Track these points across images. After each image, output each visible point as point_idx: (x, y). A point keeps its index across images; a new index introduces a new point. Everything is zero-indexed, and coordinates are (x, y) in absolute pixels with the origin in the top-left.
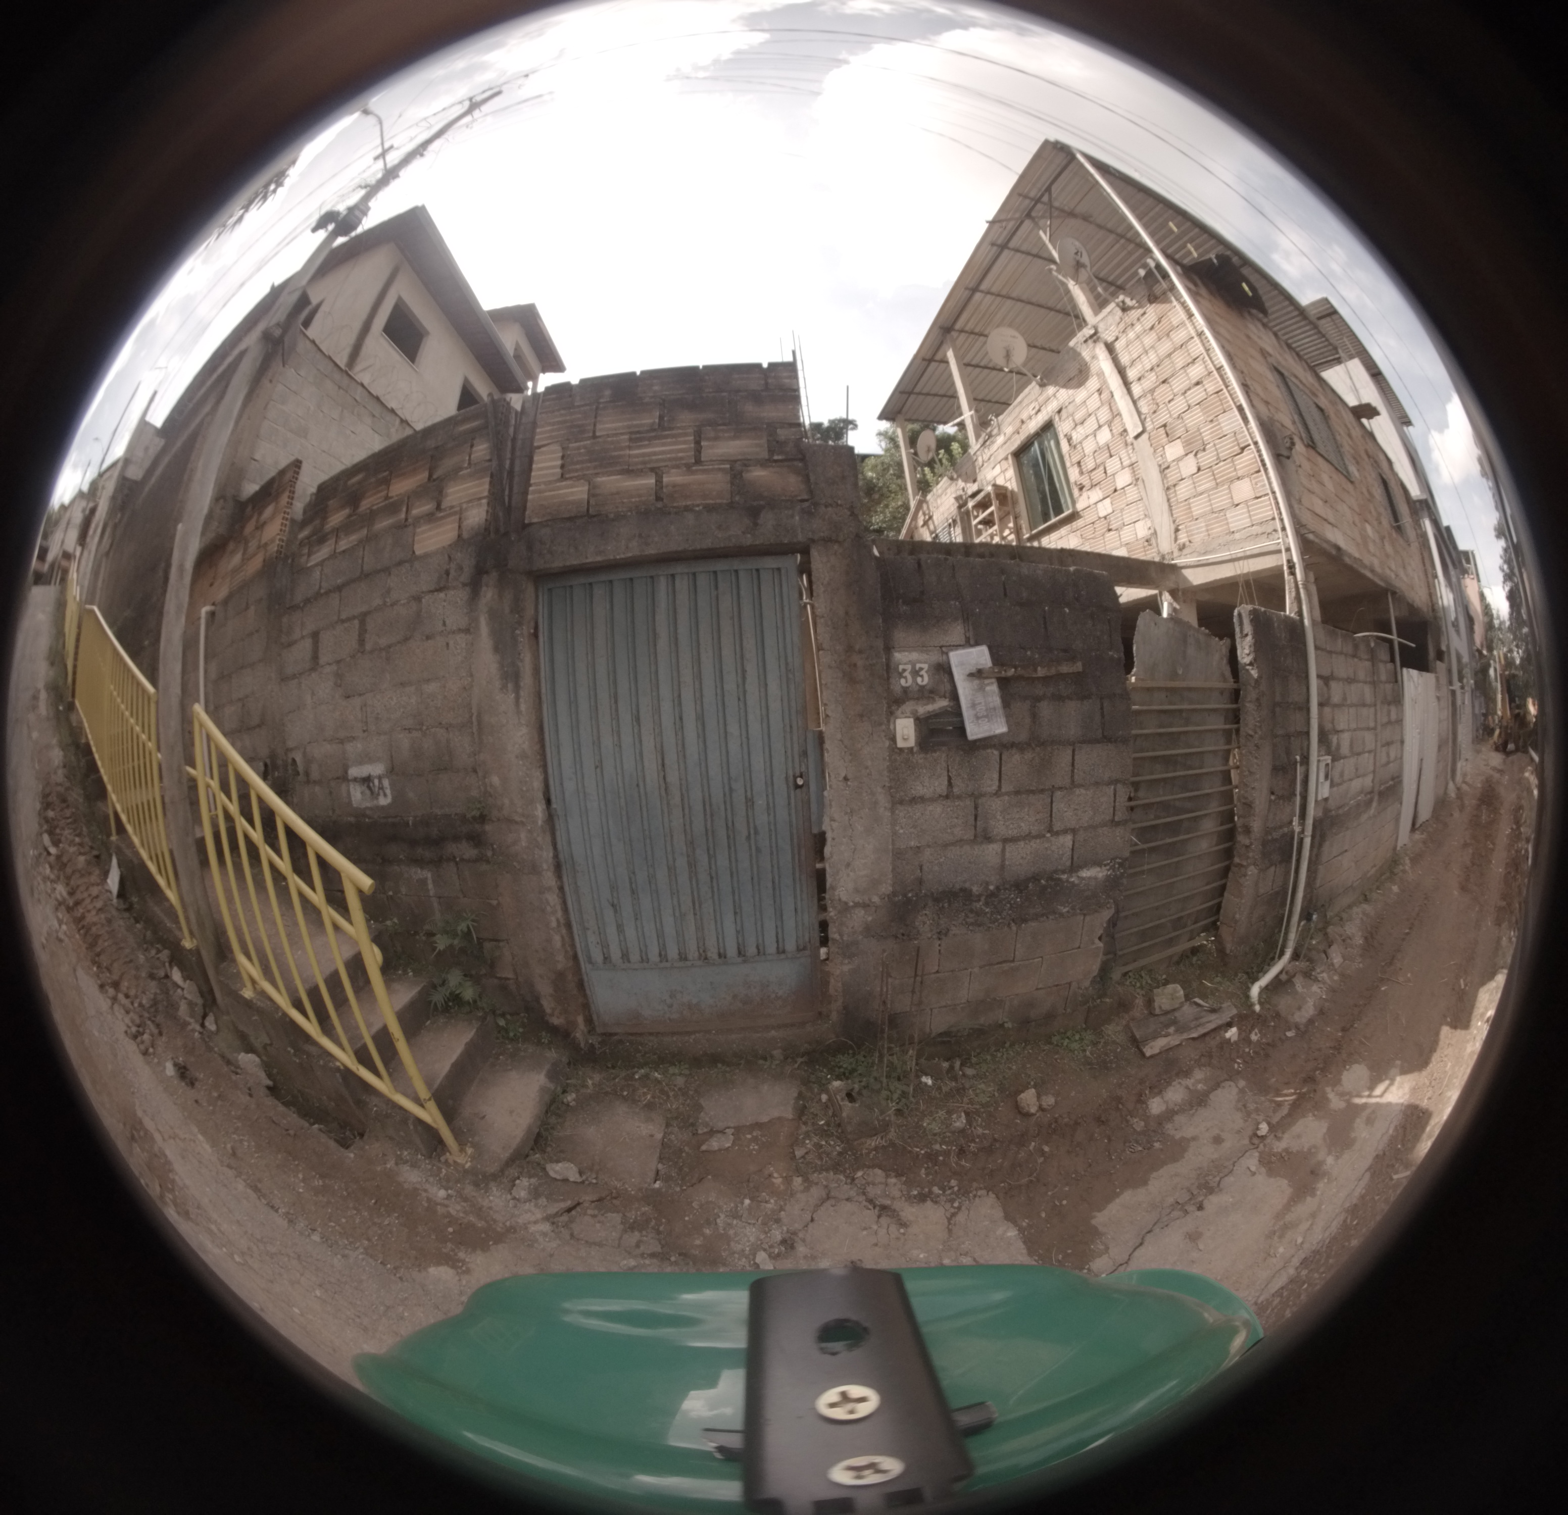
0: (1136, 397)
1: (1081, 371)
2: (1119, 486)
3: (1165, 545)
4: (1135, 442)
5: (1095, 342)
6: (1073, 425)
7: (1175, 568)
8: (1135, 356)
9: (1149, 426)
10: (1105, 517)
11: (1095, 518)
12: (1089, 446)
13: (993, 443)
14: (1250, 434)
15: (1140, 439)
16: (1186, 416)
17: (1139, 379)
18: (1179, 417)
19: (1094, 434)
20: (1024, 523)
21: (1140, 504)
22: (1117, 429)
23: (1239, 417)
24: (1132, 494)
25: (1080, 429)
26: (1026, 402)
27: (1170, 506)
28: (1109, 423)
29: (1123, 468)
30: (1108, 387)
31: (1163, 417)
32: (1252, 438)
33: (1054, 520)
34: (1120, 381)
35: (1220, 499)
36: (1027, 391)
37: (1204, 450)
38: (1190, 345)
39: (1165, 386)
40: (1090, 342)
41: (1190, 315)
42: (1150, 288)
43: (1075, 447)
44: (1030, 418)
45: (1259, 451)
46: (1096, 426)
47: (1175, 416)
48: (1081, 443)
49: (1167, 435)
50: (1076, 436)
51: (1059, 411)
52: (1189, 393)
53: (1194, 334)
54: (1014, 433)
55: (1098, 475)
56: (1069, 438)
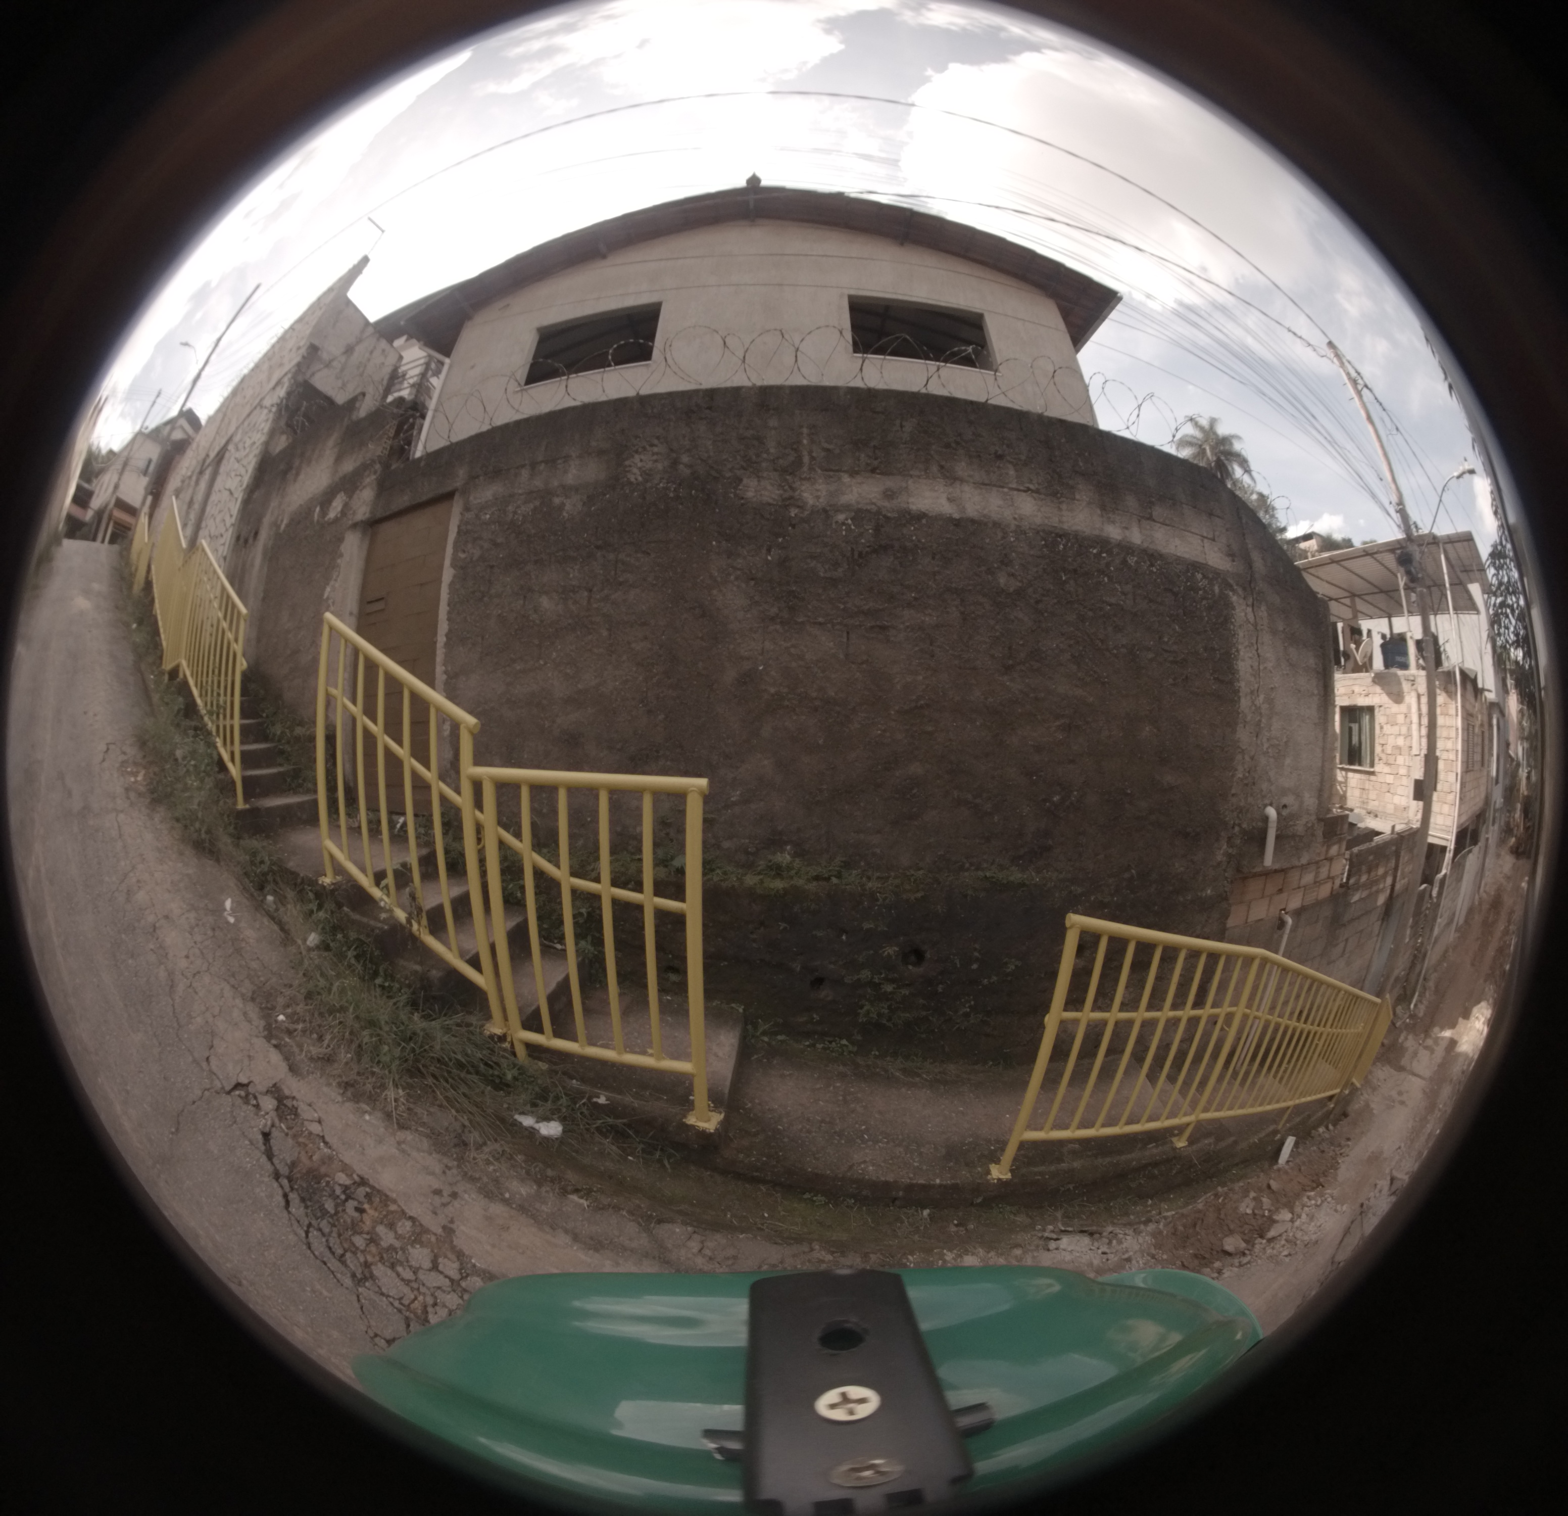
1: (1399, 694)
2: (1400, 773)
4: (1414, 757)
5: (1412, 685)
6: (1385, 720)
10: (1388, 784)
11: (1383, 781)
12: (1391, 741)
19: (1395, 736)
22: (1408, 743)
25: (1389, 726)
28: (1405, 737)
29: (1404, 765)
30: (1411, 717)
33: (1355, 767)
34: (1418, 721)
40: (1409, 682)
41: (1457, 715)
43: (1383, 734)
46: (1398, 733)
48: (1388, 735)
51: (1380, 707)
54: (1345, 694)
55: (1391, 761)
56: (1382, 728)
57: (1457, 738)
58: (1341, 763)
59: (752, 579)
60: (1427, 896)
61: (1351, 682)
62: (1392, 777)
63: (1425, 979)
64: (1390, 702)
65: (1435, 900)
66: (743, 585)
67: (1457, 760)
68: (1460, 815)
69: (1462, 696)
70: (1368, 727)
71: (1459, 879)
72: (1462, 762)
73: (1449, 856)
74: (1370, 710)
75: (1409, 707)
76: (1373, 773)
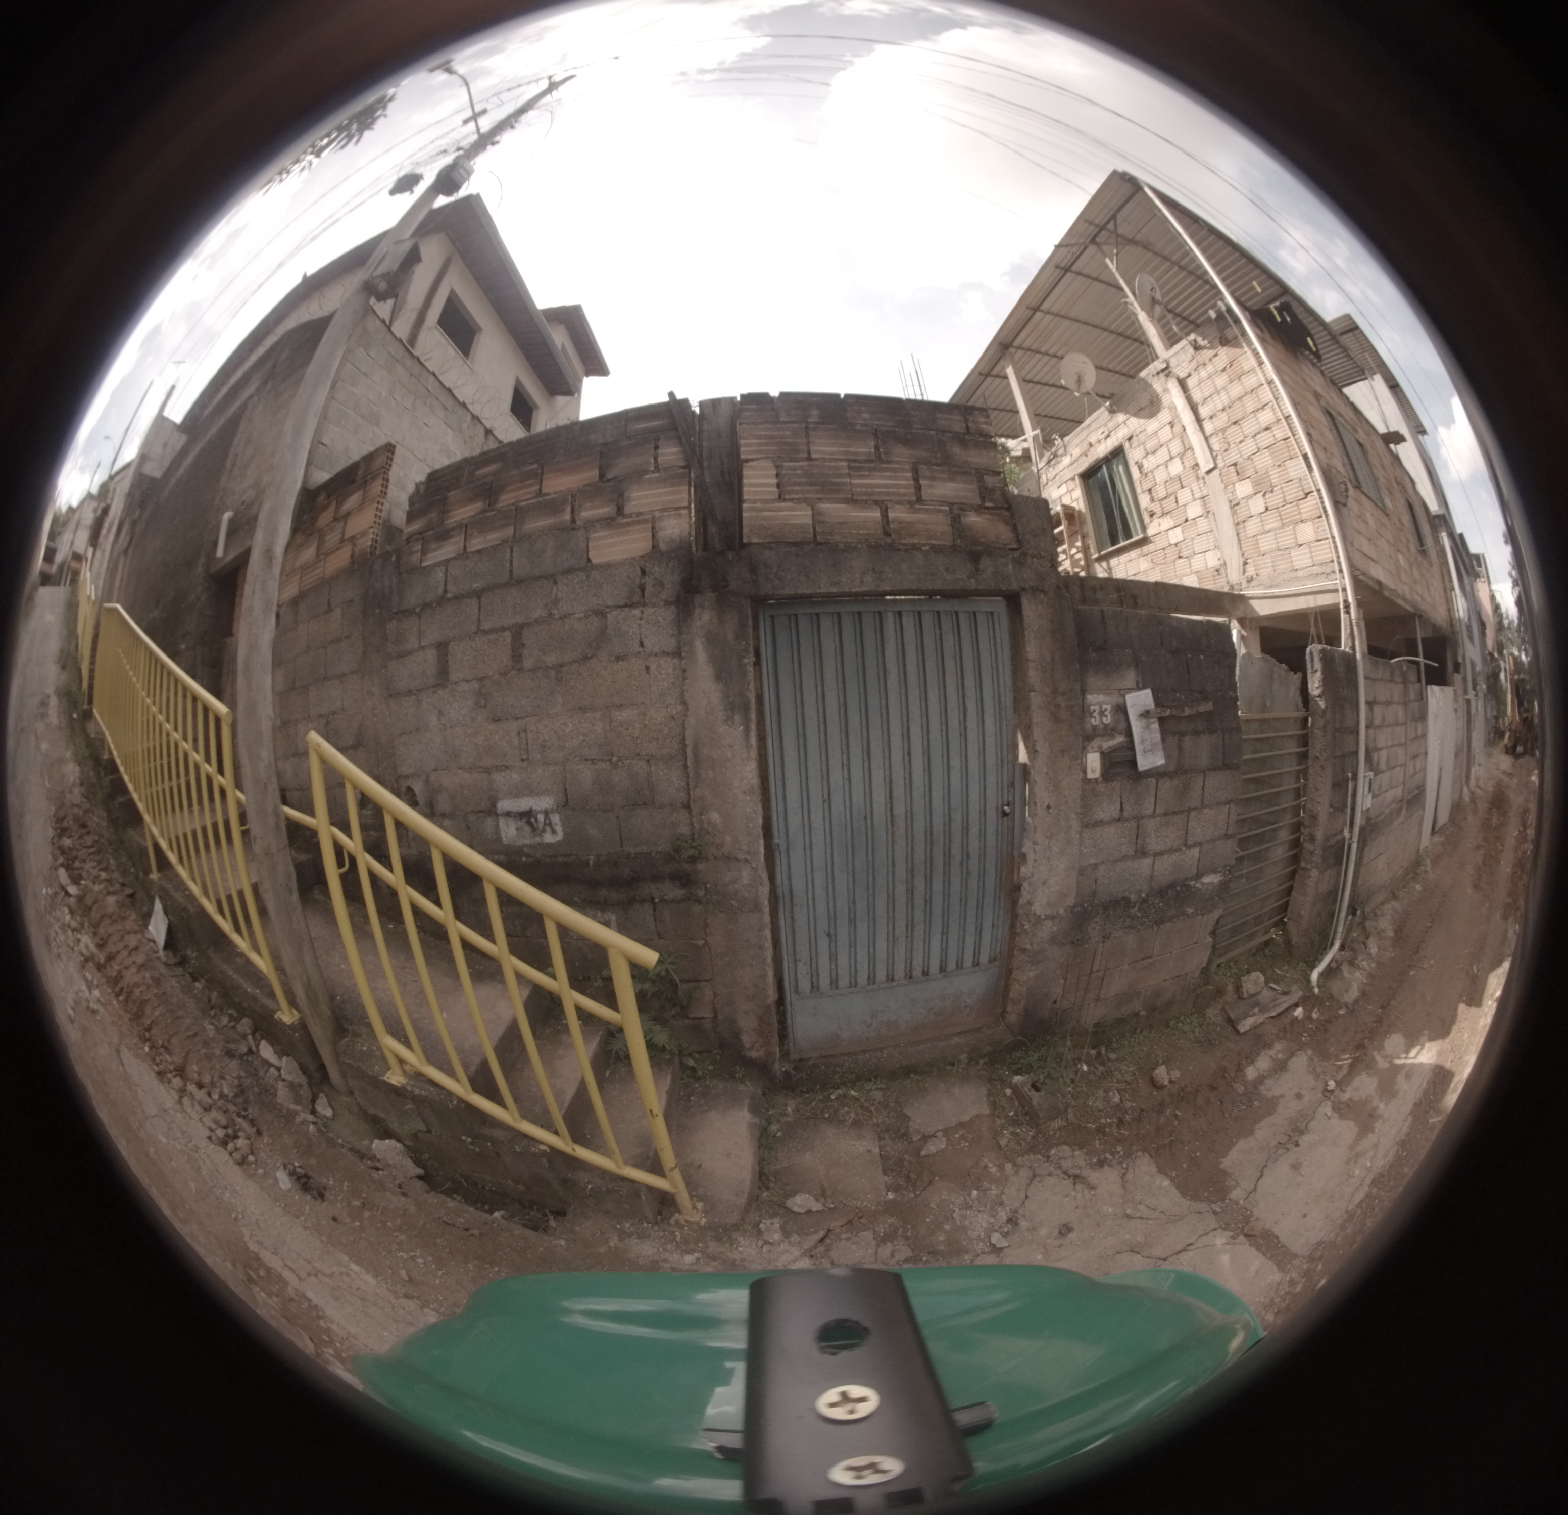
0: (1208, 434)
1: (1152, 403)
2: (1191, 516)
3: (1234, 575)
4: (1207, 477)
5: (1167, 376)
6: (1144, 453)
7: (1243, 599)
8: (1207, 394)
9: (1220, 463)
10: (1176, 545)
11: (1165, 544)
12: (1160, 476)
13: (1058, 462)
14: (1314, 482)
15: (1211, 475)
16: (1256, 458)
17: (1211, 417)
18: (1249, 458)
19: (1166, 464)
20: (1092, 543)
21: (1211, 536)
22: (1189, 463)
23: (1304, 465)
24: (1203, 525)
26: (1094, 426)
27: (1239, 541)
28: (1181, 456)
29: (1194, 500)
30: (1180, 421)
31: (1233, 456)
32: (1315, 486)
33: (1123, 544)
34: (1193, 418)
35: (1286, 539)
36: (1095, 415)
37: (1272, 491)
38: (1260, 392)
39: (1235, 427)
40: (1162, 375)
42: (1222, 330)
43: (1146, 475)
44: (1099, 442)
45: (1321, 498)
46: (1168, 457)
47: (1246, 456)
48: (1152, 471)
49: (1238, 474)
50: (1148, 464)
51: (1130, 439)
52: (1259, 436)
53: (1264, 381)
54: (1083, 453)
55: (1169, 506)
56: (1140, 467)
58: (1098, 552)
61: (1085, 434)
64: (1143, 421)
70: (1123, 478)
74: (1119, 452)
75: (1173, 409)
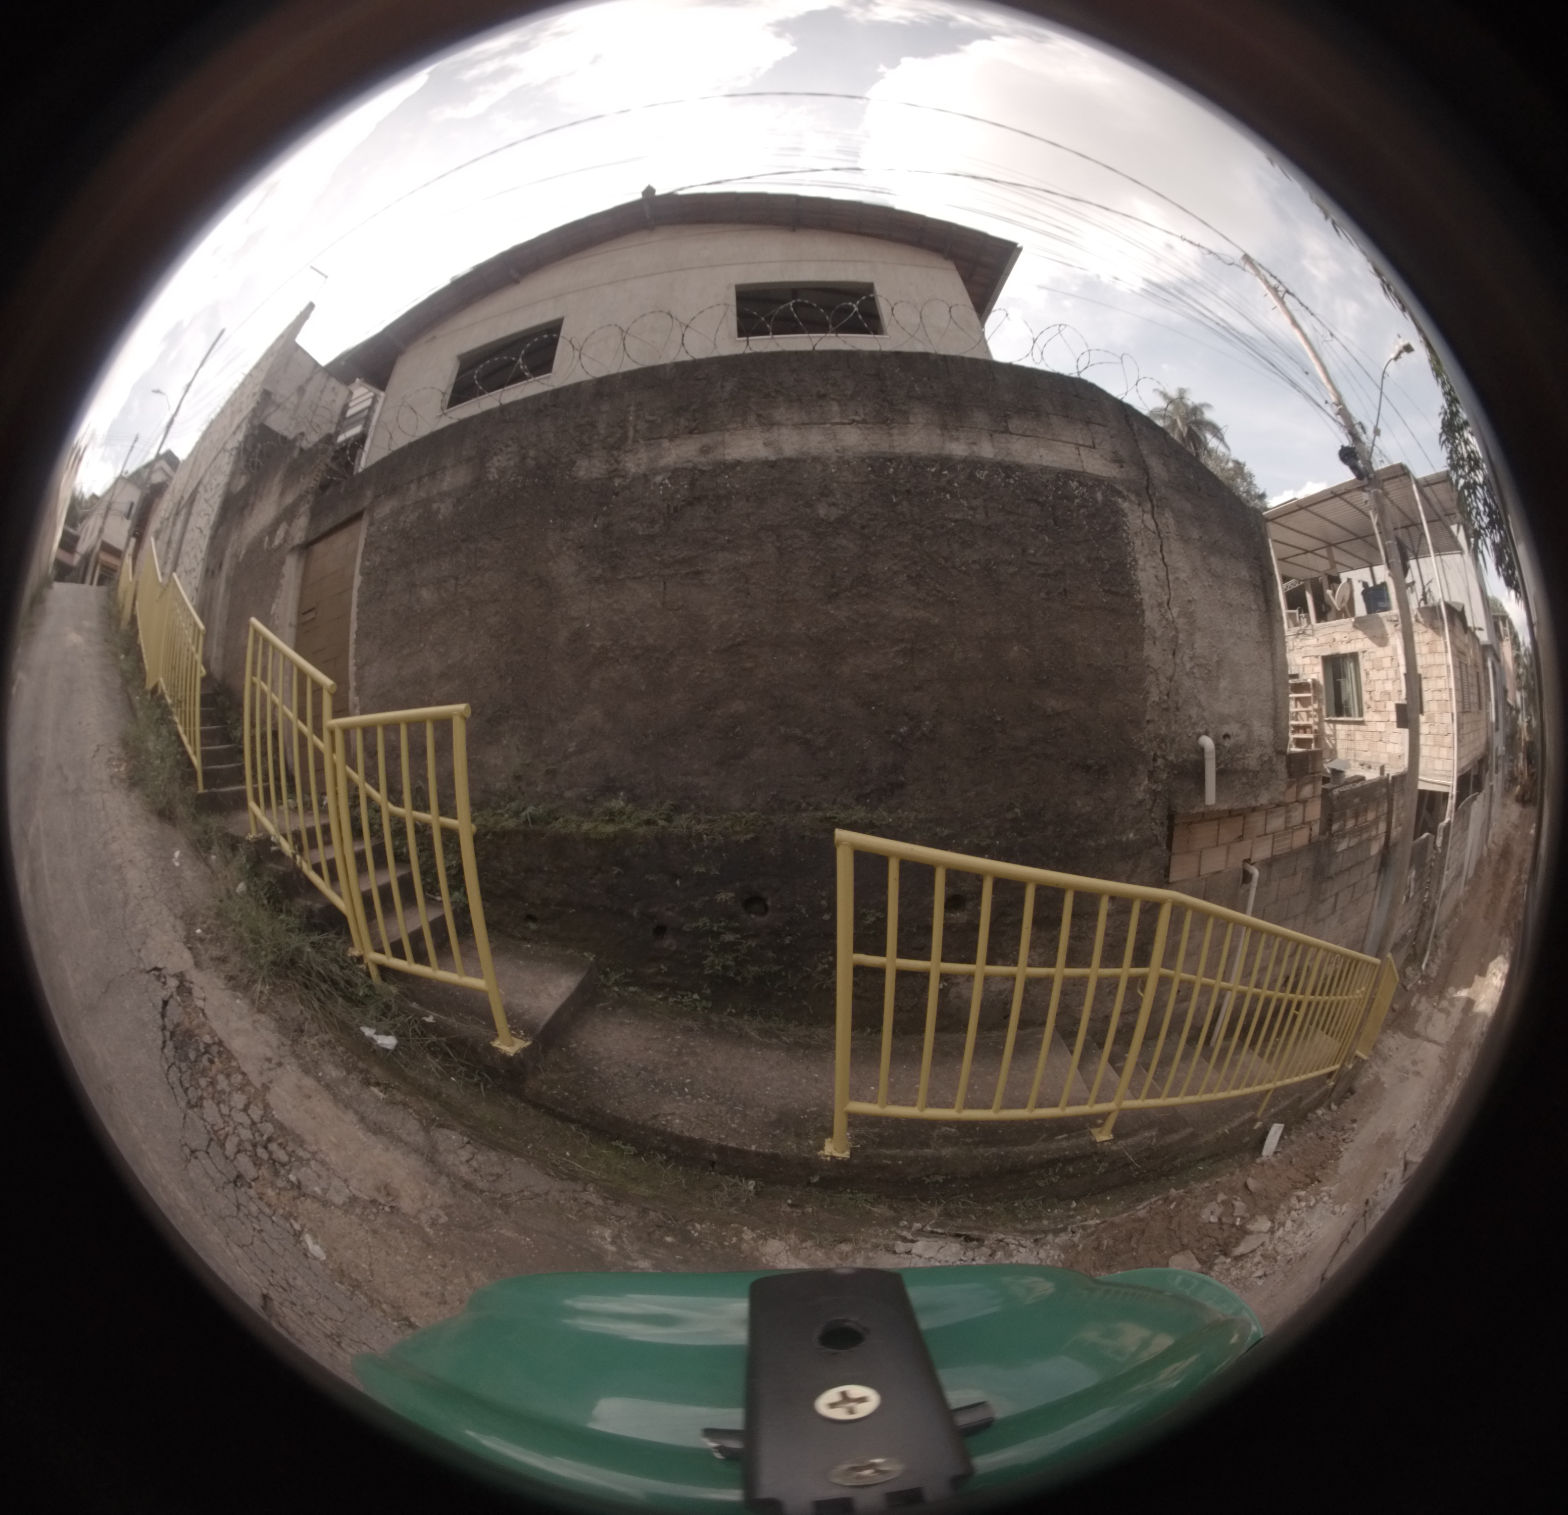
1: (1378, 636)
2: (1391, 719)
5: (1395, 626)
6: (1370, 666)
10: (1380, 732)
11: (1373, 729)
12: (1379, 687)
16: (1431, 703)
19: (1383, 681)
22: (1397, 688)
25: (1375, 671)
30: (1397, 660)
33: (1343, 717)
40: (1392, 624)
41: (1446, 652)
43: (1369, 681)
44: (1340, 642)
46: (1384, 675)
48: (1375, 681)
51: (1364, 652)
54: (1326, 643)
55: (1380, 706)
56: (1367, 674)
57: (1449, 676)
58: (1328, 716)
59: (581, 547)
60: (1431, 846)
61: (1331, 630)
62: (1383, 724)
63: (1435, 936)
64: (1374, 645)
65: (1440, 851)
66: (574, 554)
67: (1451, 700)
68: (1459, 759)
69: (1450, 631)
70: (1353, 675)
71: (1465, 828)
72: (1457, 702)
73: (1451, 802)
74: (1354, 656)
75: (1395, 649)
76: (1362, 723)
